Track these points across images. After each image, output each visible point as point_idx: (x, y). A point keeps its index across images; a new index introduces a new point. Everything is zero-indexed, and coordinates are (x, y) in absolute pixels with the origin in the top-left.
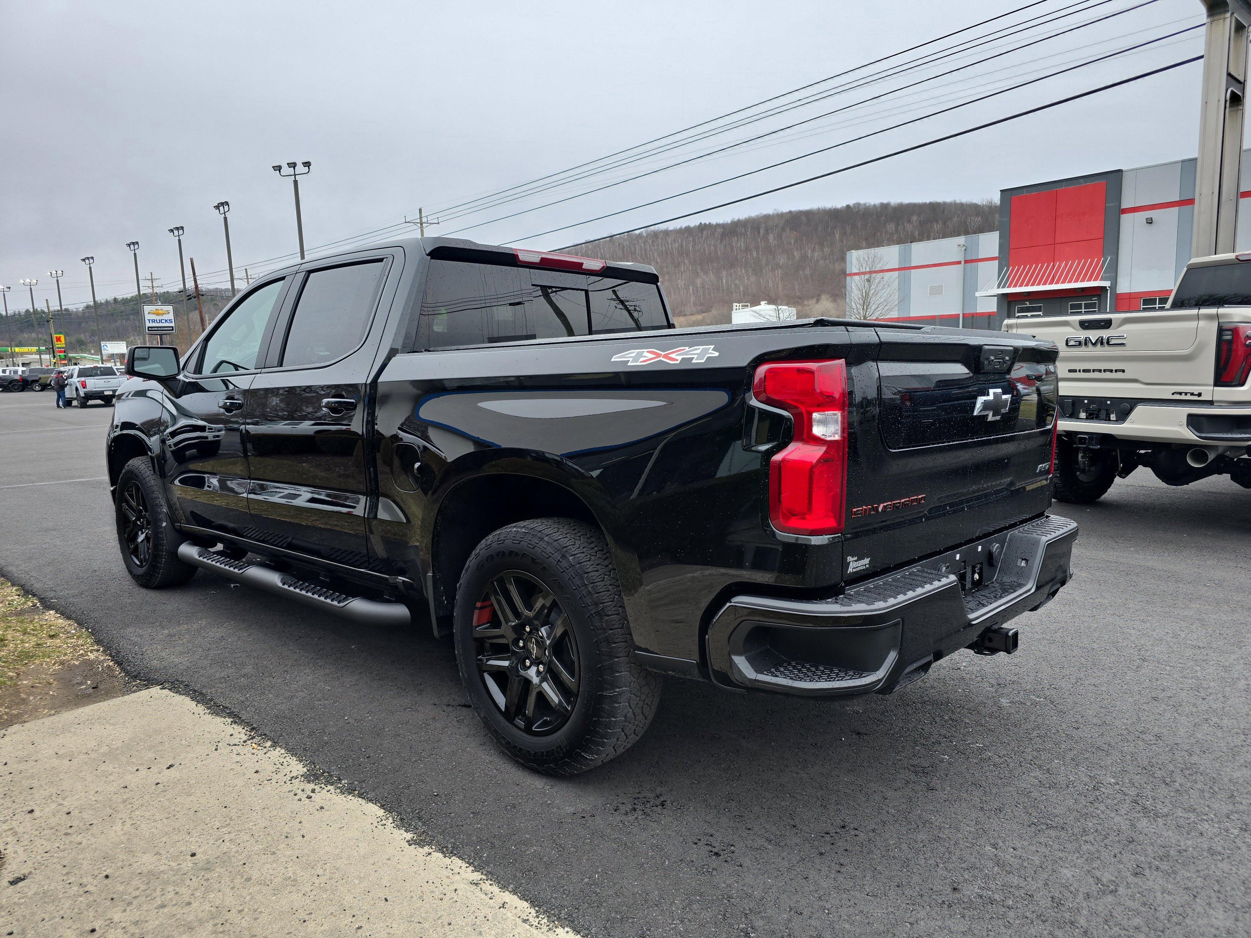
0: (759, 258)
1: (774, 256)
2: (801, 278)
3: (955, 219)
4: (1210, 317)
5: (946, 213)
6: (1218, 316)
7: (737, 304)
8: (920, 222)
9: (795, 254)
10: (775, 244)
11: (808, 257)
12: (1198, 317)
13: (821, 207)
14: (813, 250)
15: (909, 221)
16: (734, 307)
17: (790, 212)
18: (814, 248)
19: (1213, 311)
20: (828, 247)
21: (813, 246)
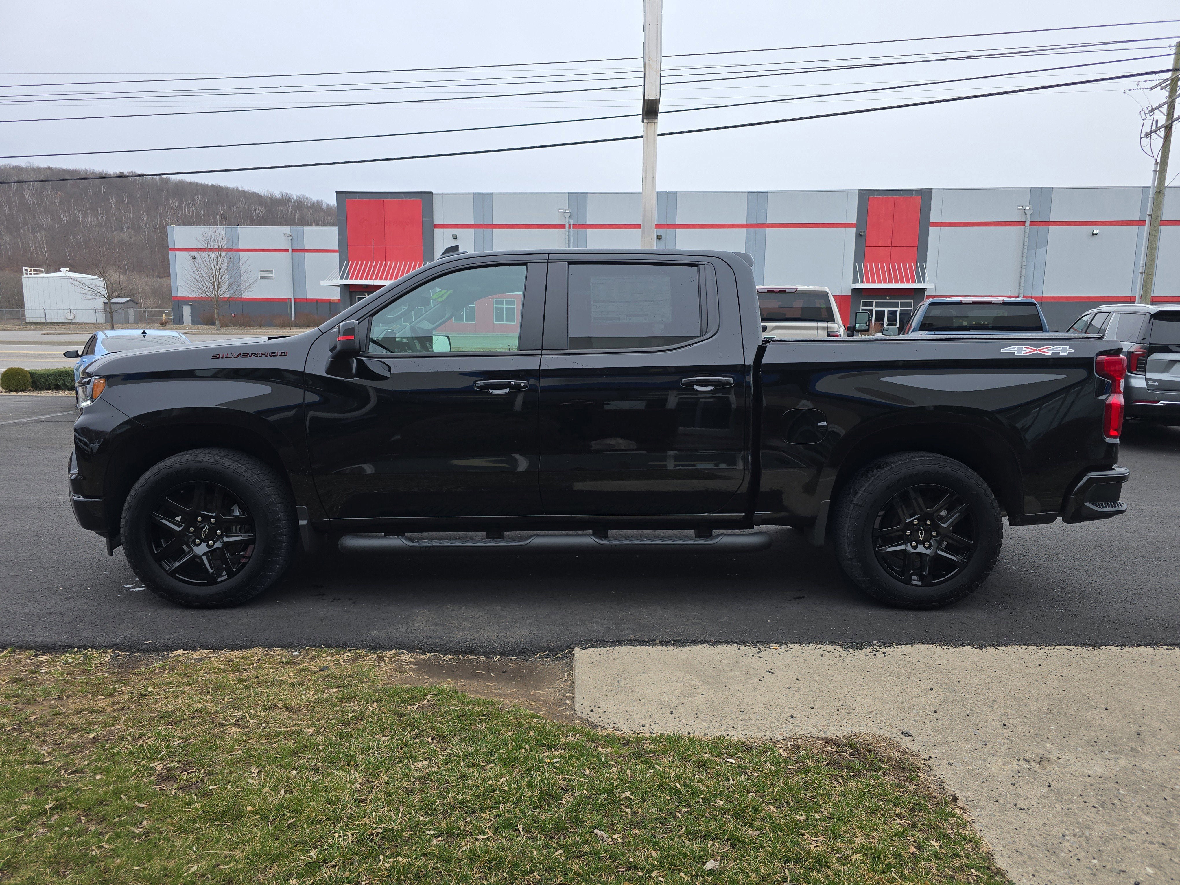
0: (13, 215)
1: (34, 215)
2: (72, 244)
3: (239, 205)
4: (824, 328)
5: (230, 197)
6: (828, 328)
7: (28, 268)
8: (205, 202)
9: (62, 217)
10: (33, 202)
11: (78, 221)
12: (817, 328)
13: (88, 169)
14: (85, 215)
15: (193, 200)
16: (25, 272)
17: (50, 169)
18: (86, 213)
19: (825, 325)
20: (103, 214)
21: (84, 211)
